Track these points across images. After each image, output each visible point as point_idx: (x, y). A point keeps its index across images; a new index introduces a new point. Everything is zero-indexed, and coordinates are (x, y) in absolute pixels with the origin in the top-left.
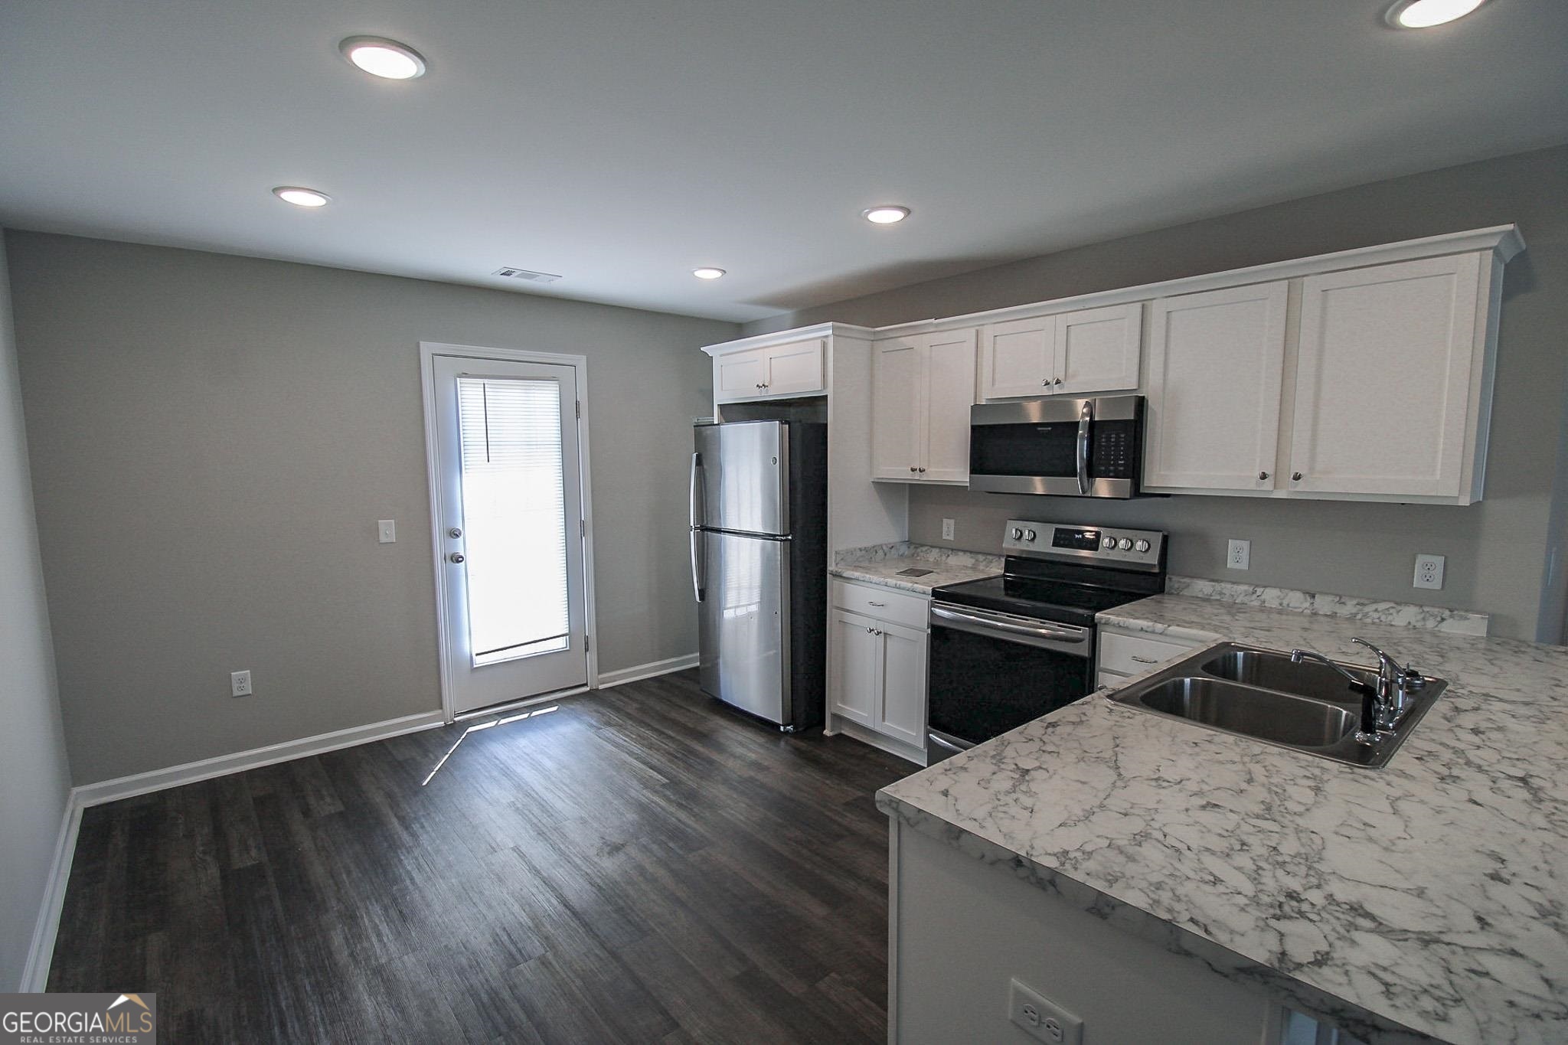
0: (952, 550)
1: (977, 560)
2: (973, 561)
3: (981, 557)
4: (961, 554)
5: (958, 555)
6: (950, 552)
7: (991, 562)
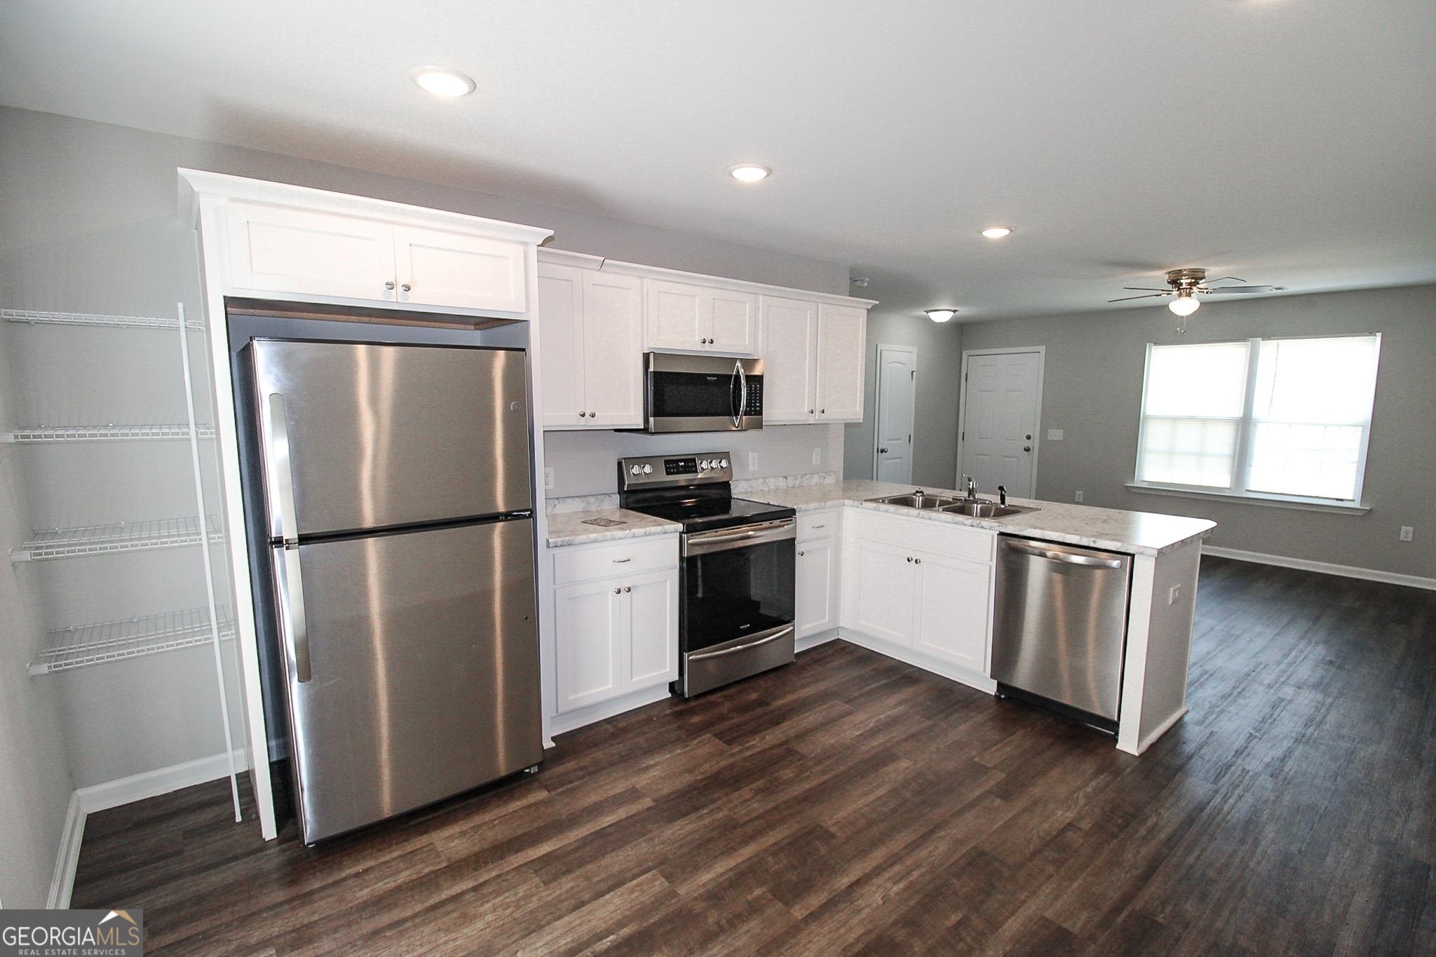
0: (557, 499)
1: (587, 503)
2: (584, 504)
3: (592, 500)
4: (569, 500)
5: (566, 502)
6: (556, 501)
7: (603, 501)
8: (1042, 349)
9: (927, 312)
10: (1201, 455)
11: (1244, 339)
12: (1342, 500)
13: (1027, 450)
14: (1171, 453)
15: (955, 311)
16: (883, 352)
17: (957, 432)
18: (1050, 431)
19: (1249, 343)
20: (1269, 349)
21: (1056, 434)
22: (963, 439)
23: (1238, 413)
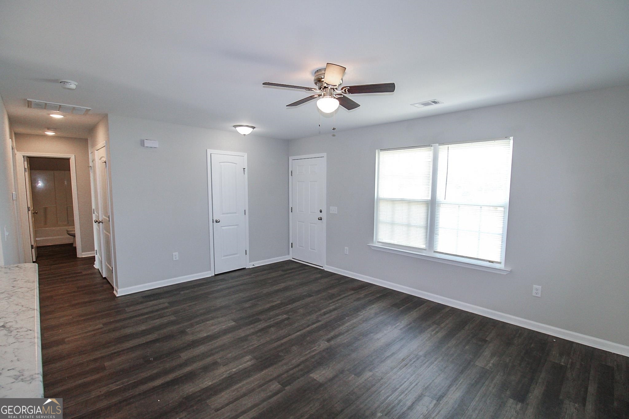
8: (325, 154)
9: (235, 126)
10: (409, 225)
11: (429, 145)
12: (492, 262)
13: (320, 219)
14: (393, 224)
15: (254, 128)
16: (212, 154)
17: (289, 207)
18: (331, 207)
19: (432, 148)
20: (443, 150)
21: (334, 210)
22: (292, 212)
23: (428, 197)
